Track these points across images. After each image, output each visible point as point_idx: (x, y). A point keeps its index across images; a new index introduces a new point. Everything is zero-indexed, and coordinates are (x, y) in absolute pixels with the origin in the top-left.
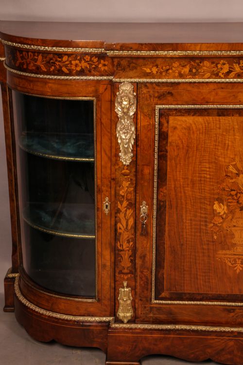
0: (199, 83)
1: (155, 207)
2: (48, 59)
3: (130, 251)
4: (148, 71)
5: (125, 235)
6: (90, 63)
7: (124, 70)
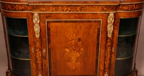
0: (58, 13)
4: (42, 9)
5: (39, 59)
6: (25, 7)
7: (35, 9)
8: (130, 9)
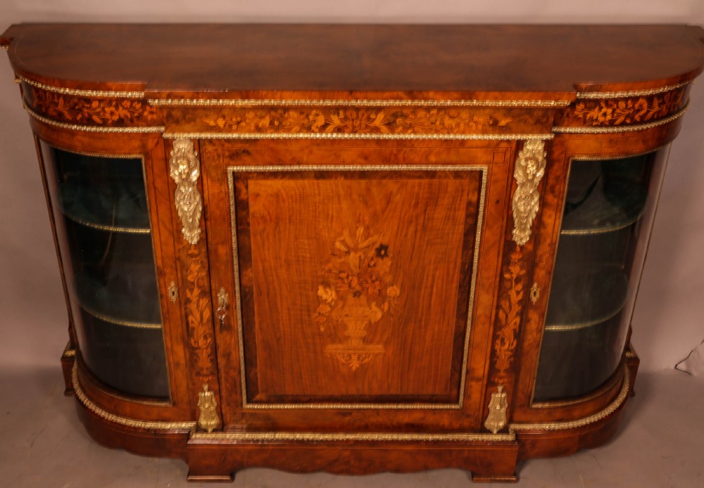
0: (284, 139)
1: (238, 295)
2: (72, 104)
3: (209, 349)
4: (212, 123)
5: (200, 331)
7: (177, 122)
8: (621, 119)
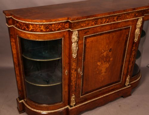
1: (82, 69)
2: (46, 27)
3: (75, 85)
5: (74, 80)
6: (62, 25)
7: (75, 26)
